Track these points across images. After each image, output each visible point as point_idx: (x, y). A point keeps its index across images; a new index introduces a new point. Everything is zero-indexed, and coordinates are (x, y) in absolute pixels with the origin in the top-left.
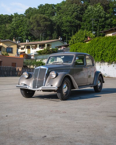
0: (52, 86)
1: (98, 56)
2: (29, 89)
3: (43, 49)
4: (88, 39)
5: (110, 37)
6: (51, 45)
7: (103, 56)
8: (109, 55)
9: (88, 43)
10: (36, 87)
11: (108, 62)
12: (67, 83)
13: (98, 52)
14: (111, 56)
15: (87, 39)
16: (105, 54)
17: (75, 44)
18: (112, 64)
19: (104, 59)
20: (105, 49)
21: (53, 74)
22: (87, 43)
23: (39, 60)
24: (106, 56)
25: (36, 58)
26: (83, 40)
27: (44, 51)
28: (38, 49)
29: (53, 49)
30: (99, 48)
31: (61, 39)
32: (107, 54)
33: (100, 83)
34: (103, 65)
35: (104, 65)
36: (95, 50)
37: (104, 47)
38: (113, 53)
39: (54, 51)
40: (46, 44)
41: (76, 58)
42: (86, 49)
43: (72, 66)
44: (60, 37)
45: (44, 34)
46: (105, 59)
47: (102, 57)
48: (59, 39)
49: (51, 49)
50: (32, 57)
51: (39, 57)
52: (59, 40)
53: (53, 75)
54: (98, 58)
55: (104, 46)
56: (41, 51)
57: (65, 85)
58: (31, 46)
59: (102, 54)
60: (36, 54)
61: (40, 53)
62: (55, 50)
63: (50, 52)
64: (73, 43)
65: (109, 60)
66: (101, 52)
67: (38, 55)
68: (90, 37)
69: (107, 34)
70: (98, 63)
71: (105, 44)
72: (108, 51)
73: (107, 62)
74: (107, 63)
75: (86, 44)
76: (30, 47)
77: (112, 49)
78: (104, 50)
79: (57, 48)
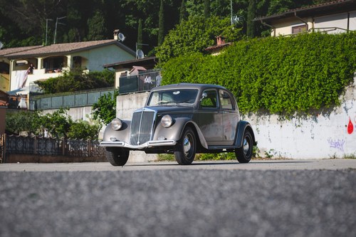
0: (166, 139)
1: (249, 96)
2: (125, 146)
3: (61, 74)
4: (219, 43)
5: (283, 39)
6: (85, 60)
7: (263, 94)
8: (281, 92)
9: (217, 54)
10: (138, 143)
11: (280, 113)
12: (189, 136)
13: (250, 82)
14: (286, 94)
15: (216, 43)
16: (269, 88)
17: (177, 58)
18: (290, 117)
19: (266, 102)
20: (270, 73)
21: (167, 120)
22: (214, 55)
23: (51, 112)
24: (274, 94)
25: (36, 107)
26: (205, 46)
27: (66, 82)
28: (40, 74)
29: (96, 74)
30: (251, 70)
31: (123, 39)
32: (276, 88)
33: (248, 146)
34: (264, 124)
35: (267, 122)
36: (240, 77)
37: (267, 70)
38: (292, 86)
39: (98, 81)
40: (69, 57)
41: (203, 94)
42: (213, 74)
43: (196, 108)
44: (116, 31)
45: (60, 21)
46: (270, 104)
47: (260, 98)
48: (116, 38)
49: (87, 72)
50: (22, 103)
51: (46, 101)
52: (115, 43)
53: (167, 122)
54: (249, 100)
55: (266, 65)
56: (54, 81)
57: (186, 140)
58: (12, 64)
59: (260, 91)
60: (35, 91)
61: (49, 88)
62: (104, 78)
63: (87, 83)
64: (172, 55)
65: (283, 107)
66: (256, 84)
67: (43, 94)
68: (222, 38)
69: (275, 28)
70: (250, 115)
71: (267, 59)
72: (277, 81)
73: (276, 113)
74: (277, 116)
75: (212, 58)
76: (8, 66)
77: (290, 75)
78: (267, 78)
79: (111, 69)
